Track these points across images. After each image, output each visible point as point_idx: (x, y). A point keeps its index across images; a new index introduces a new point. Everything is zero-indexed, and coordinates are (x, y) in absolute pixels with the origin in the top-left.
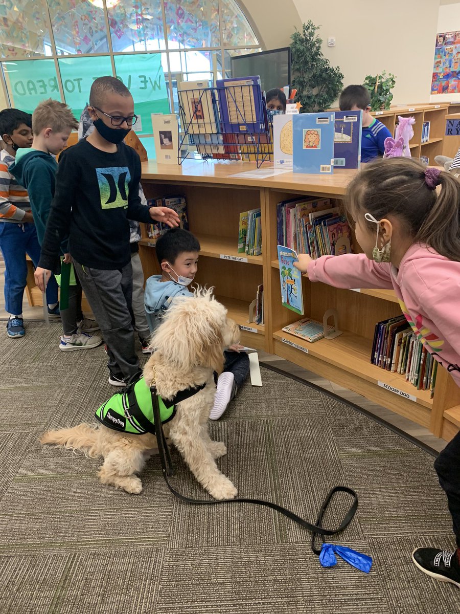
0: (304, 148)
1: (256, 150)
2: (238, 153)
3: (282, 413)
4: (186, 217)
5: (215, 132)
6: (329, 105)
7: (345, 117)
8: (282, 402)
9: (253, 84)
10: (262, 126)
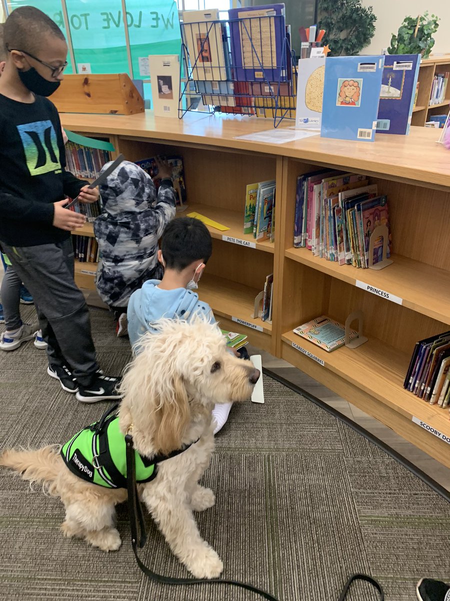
0: (338, 104)
1: (274, 103)
2: (251, 107)
3: (287, 446)
4: (183, 183)
5: (224, 78)
6: (358, 52)
7: (395, 63)
8: (288, 430)
9: (275, 15)
10: (284, 73)
